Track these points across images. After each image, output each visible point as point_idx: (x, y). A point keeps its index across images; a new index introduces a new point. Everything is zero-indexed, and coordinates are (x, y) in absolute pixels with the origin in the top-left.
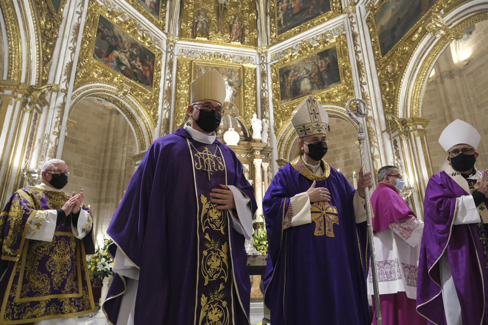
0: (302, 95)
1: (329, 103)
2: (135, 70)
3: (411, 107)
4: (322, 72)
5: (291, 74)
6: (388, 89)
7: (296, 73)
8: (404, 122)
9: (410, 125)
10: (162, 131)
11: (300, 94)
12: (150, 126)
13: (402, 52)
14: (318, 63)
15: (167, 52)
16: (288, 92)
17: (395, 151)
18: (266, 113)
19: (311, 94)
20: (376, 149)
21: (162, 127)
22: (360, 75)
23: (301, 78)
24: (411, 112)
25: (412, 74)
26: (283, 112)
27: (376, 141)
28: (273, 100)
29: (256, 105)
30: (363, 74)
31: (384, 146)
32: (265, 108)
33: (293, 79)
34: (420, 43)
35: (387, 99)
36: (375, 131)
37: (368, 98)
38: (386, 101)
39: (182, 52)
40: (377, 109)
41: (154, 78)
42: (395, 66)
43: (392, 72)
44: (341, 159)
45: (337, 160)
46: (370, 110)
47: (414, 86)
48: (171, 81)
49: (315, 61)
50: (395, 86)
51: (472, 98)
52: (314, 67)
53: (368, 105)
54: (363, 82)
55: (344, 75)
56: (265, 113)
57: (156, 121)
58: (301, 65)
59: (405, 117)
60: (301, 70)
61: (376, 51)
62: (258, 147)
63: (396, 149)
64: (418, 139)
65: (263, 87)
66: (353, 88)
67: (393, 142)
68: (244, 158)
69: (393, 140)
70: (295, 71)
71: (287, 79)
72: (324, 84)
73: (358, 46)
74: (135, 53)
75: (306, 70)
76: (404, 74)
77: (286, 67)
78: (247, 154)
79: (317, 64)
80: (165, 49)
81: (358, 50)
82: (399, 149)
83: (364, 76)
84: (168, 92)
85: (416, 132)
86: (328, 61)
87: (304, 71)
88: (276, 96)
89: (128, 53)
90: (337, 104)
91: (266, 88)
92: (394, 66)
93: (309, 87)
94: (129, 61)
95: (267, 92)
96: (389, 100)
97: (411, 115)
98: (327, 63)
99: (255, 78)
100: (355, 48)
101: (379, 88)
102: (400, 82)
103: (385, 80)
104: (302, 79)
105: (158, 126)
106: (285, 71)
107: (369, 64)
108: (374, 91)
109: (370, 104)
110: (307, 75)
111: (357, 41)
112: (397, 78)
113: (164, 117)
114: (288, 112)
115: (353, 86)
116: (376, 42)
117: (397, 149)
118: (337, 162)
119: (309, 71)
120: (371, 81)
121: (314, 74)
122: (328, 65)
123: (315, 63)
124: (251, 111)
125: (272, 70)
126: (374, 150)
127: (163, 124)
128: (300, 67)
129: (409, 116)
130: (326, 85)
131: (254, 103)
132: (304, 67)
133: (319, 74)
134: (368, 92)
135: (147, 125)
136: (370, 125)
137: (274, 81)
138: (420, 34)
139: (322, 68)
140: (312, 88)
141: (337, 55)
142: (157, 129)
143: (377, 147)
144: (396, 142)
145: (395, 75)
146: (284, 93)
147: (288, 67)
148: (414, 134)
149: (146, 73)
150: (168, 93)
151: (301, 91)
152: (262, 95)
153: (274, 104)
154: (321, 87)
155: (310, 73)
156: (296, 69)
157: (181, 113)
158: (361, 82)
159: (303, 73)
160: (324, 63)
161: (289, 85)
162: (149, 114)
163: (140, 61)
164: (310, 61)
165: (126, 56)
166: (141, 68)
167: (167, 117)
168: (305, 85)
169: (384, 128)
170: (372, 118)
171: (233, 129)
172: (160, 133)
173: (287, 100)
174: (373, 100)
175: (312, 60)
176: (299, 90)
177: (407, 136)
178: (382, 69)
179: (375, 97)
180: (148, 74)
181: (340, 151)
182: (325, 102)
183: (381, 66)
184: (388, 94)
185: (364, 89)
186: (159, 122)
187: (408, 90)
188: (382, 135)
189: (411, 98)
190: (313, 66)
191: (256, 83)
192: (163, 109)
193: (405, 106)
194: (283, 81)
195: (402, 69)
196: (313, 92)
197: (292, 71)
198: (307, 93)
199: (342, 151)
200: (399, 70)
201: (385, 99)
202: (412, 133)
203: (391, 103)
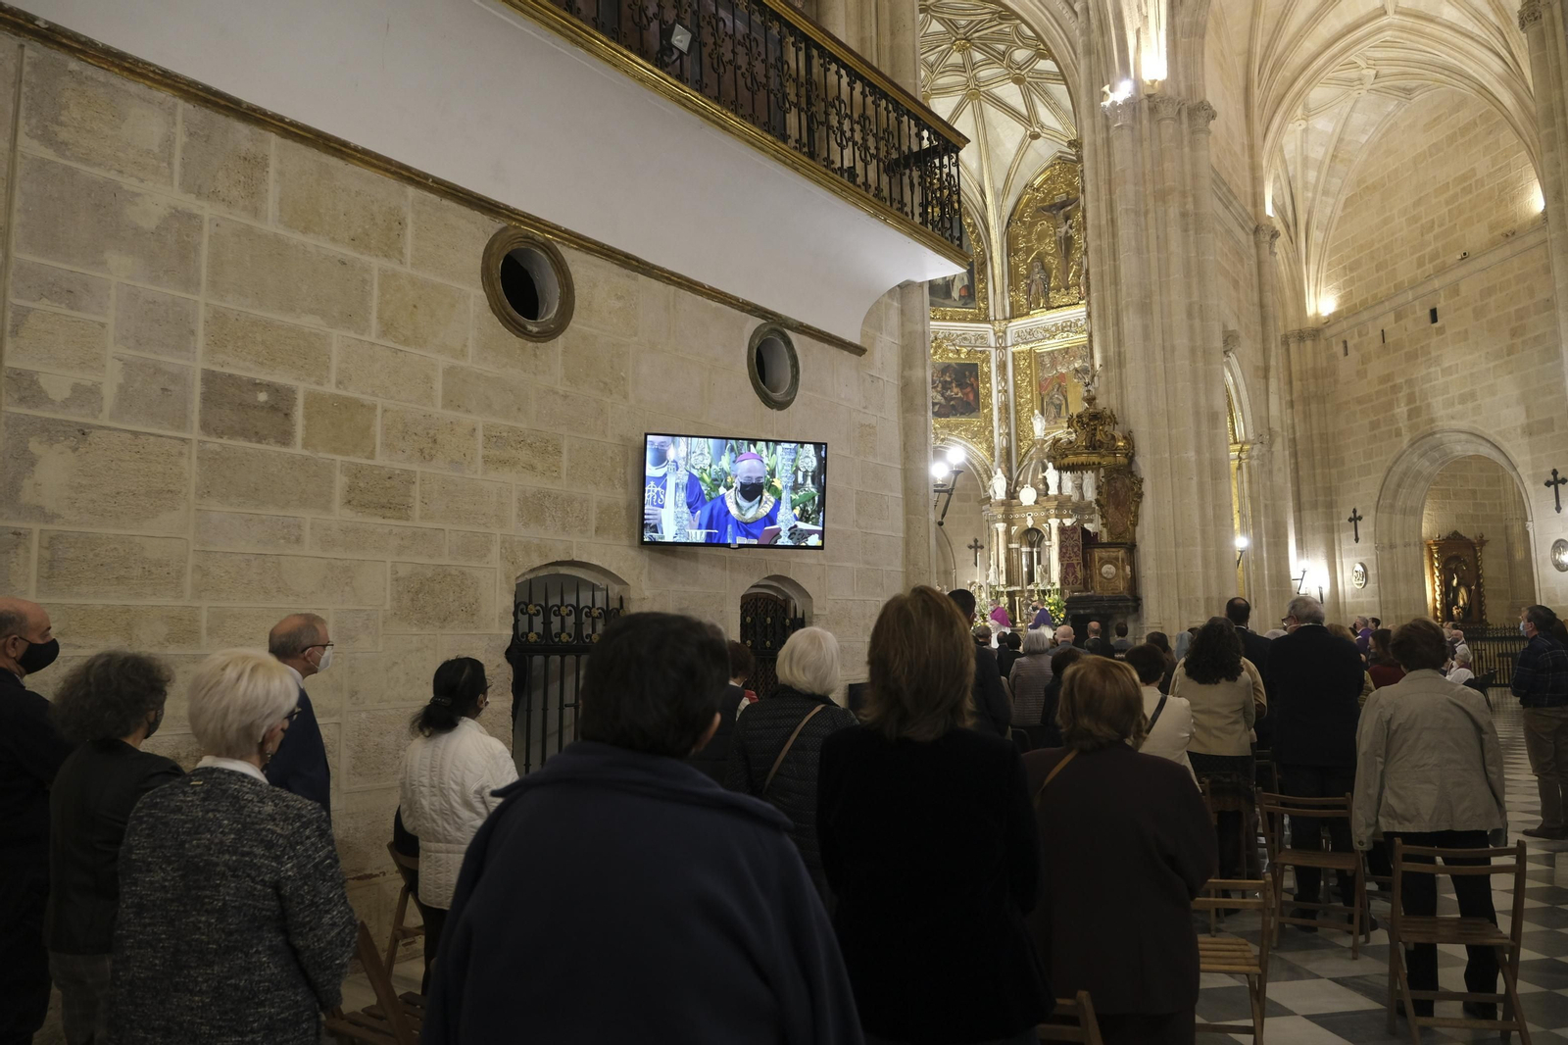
2: (952, 403)
15: (996, 348)
39: (1019, 336)
41: (981, 396)
48: (1006, 391)
57: (992, 455)
74: (948, 379)
80: (993, 345)
84: (1005, 408)
89: (940, 385)
94: (943, 395)
149: (968, 397)
150: (1003, 411)
163: (957, 386)
165: (937, 391)
166: (960, 395)
171: (1029, 486)
180: (971, 396)
186: (997, 454)
192: (1000, 435)
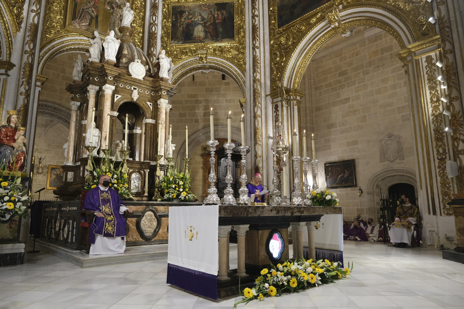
0: (194, 41)
1: (220, 56)
3: (294, 79)
4: (217, 23)
5: (185, 15)
6: (278, 59)
7: (191, 16)
8: (288, 91)
9: (292, 95)
10: (27, 39)
11: (192, 39)
12: (10, 28)
13: (298, 30)
14: (215, 14)
16: (179, 34)
17: (275, 114)
18: (154, 50)
19: (203, 42)
20: (259, 109)
21: (28, 34)
22: (254, 39)
23: (195, 24)
24: (293, 84)
25: (302, 51)
26: (171, 53)
27: (260, 102)
28: (162, 38)
29: (143, 38)
30: (257, 38)
31: (266, 108)
32: (153, 44)
33: (187, 21)
34: (315, 27)
35: (276, 67)
36: (260, 93)
37: (259, 62)
38: (275, 69)
40: (265, 73)
42: (289, 40)
43: (285, 44)
44: (201, 109)
45: (197, 109)
46: (259, 73)
47: (301, 62)
49: (212, 10)
50: (285, 58)
51: (312, 80)
52: (210, 16)
53: (258, 68)
54: (256, 45)
55: (239, 33)
56: (152, 49)
58: (197, 10)
59: (289, 87)
60: (196, 15)
61: (273, 20)
62: (166, 87)
63: (276, 113)
64: (296, 108)
65: (153, 20)
66: (244, 48)
67: (274, 107)
68: (148, 95)
69: (274, 104)
70: (189, 14)
71: (181, 19)
72: (218, 37)
73: (256, 10)
75: (202, 17)
76: (296, 49)
77: (180, 6)
78: (151, 92)
79: (213, 14)
81: (255, 14)
82: (280, 113)
83: (258, 40)
85: (295, 102)
86: (225, 15)
87: (200, 17)
88: (166, 34)
90: (227, 59)
91: (156, 22)
92: (287, 39)
93: (202, 35)
95: (156, 27)
96: (278, 69)
97: (293, 87)
98: (224, 17)
99: (145, 7)
100: (253, 11)
101: (269, 55)
102: (291, 55)
103: (276, 50)
104: (197, 24)
105: (22, 30)
106: (179, 10)
107: (264, 30)
108: (264, 56)
109: (259, 68)
110: (201, 22)
111: (256, 5)
112: (289, 51)
113: (31, 21)
114: (177, 55)
115: (245, 47)
116: (274, 12)
117: (278, 113)
118: (197, 111)
119: (205, 18)
120: (263, 46)
121: (209, 23)
122: (224, 18)
123: (211, 11)
124: (137, 42)
125: (164, 5)
126: (258, 110)
127: (30, 30)
128: (195, 11)
129: (292, 87)
130: (220, 38)
131: (141, 35)
132: (200, 13)
133: (214, 24)
134: (259, 57)
135: (7, 25)
136: (257, 87)
137: (164, 17)
138: (317, 19)
139: (218, 19)
140: (206, 37)
141: (234, 12)
142: (20, 34)
143: (260, 108)
144: (278, 107)
145: (287, 49)
146: (175, 34)
147: (183, 7)
148: (293, 103)
151: (194, 36)
152: (150, 28)
153: (162, 42)
154: (215, 38)
155: (205, 21)
156: (191, 12)
157: (54, 22)
158: (254, 45)
159: (198, 19)
160: (220, 15)
161: (182, 26)
162: (11, 11)
164: (207, 9)
167: (36, 22)
168: (199, 31)
169: (268, 92)
170: (259, 80)
172: (24, 40)
173: (178, 42)
174: (262, 64)
175: (208, 8)
176: (192, 35)
177: (288, 104)
178: (275, 39)
179: (264, 63)
181: (201, 102)
182: (216, 54)
183: (275, 35)
184: (277, 63)
185: (256, 53)
187: (295, 64)
188: (266, 98)
189: (296, 72)
190: (209, 14)
191: (145, 13)
193: (290, 78)
194: (176, 21)
195: (295, 45)
196: (206, 41)
197: (187, 13)
198: (200, 40)
199: (203, 103)
200: (292, 45)
201: (274, 67)
202: (292, 102)
203: (279, 72)
